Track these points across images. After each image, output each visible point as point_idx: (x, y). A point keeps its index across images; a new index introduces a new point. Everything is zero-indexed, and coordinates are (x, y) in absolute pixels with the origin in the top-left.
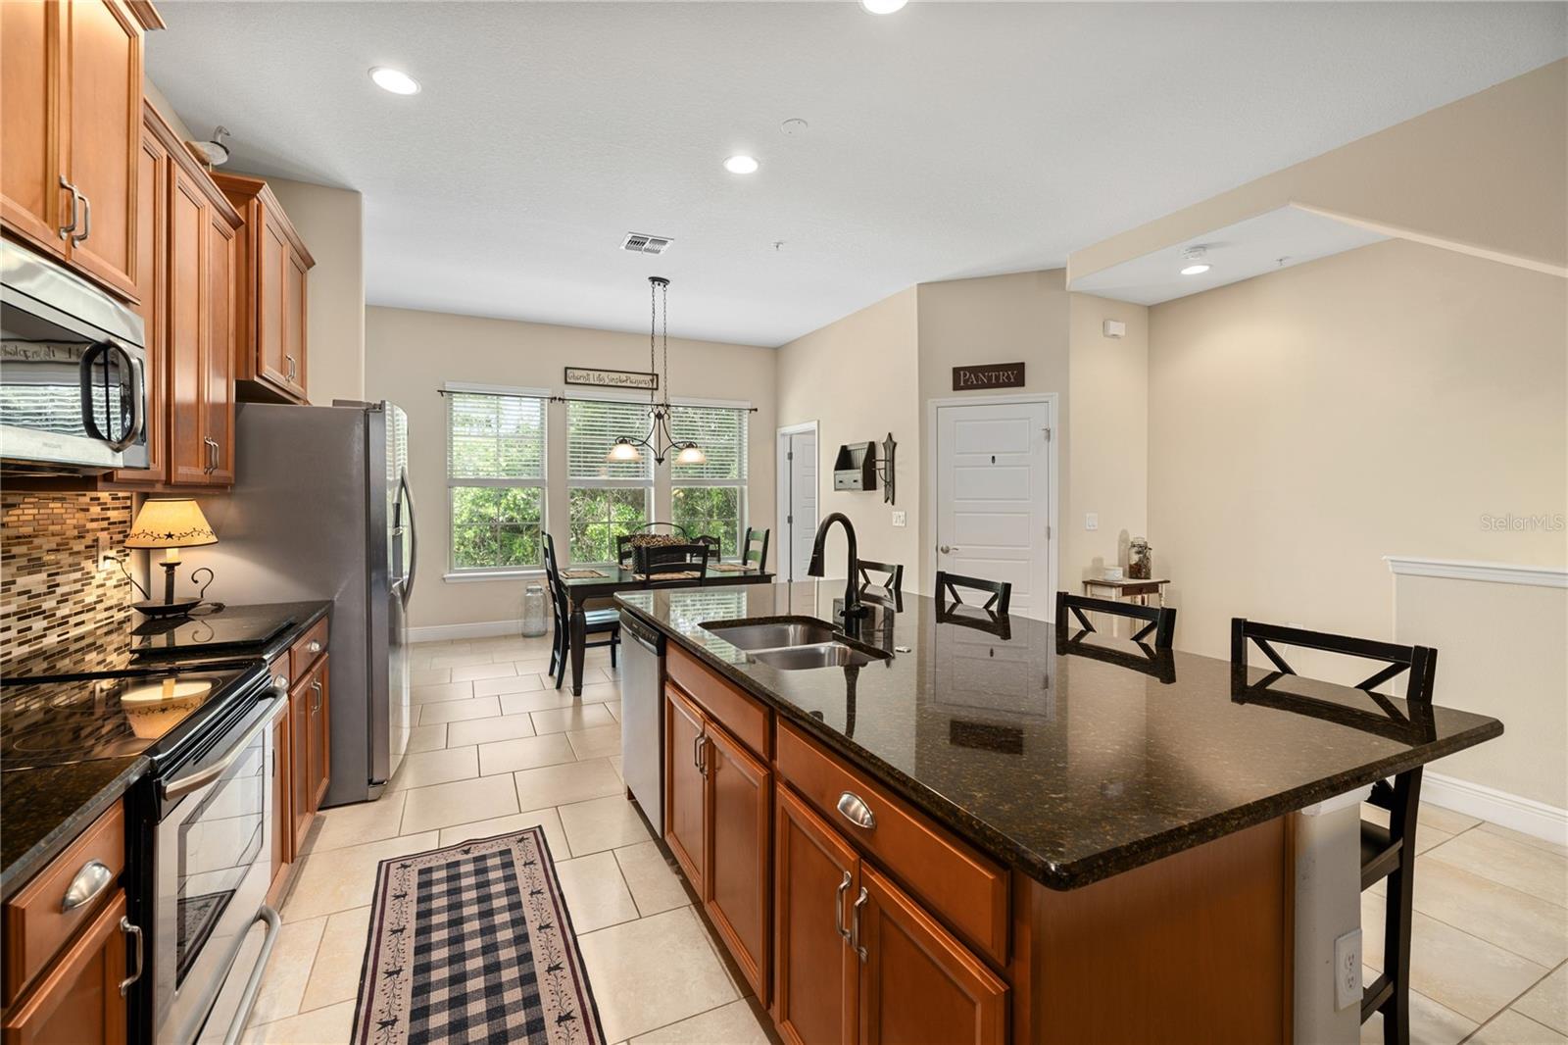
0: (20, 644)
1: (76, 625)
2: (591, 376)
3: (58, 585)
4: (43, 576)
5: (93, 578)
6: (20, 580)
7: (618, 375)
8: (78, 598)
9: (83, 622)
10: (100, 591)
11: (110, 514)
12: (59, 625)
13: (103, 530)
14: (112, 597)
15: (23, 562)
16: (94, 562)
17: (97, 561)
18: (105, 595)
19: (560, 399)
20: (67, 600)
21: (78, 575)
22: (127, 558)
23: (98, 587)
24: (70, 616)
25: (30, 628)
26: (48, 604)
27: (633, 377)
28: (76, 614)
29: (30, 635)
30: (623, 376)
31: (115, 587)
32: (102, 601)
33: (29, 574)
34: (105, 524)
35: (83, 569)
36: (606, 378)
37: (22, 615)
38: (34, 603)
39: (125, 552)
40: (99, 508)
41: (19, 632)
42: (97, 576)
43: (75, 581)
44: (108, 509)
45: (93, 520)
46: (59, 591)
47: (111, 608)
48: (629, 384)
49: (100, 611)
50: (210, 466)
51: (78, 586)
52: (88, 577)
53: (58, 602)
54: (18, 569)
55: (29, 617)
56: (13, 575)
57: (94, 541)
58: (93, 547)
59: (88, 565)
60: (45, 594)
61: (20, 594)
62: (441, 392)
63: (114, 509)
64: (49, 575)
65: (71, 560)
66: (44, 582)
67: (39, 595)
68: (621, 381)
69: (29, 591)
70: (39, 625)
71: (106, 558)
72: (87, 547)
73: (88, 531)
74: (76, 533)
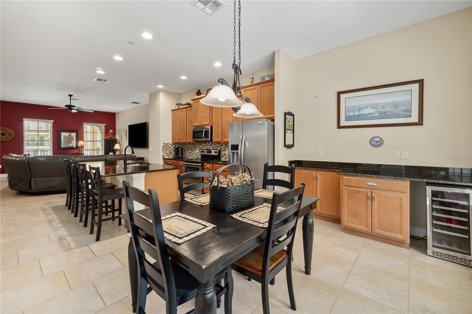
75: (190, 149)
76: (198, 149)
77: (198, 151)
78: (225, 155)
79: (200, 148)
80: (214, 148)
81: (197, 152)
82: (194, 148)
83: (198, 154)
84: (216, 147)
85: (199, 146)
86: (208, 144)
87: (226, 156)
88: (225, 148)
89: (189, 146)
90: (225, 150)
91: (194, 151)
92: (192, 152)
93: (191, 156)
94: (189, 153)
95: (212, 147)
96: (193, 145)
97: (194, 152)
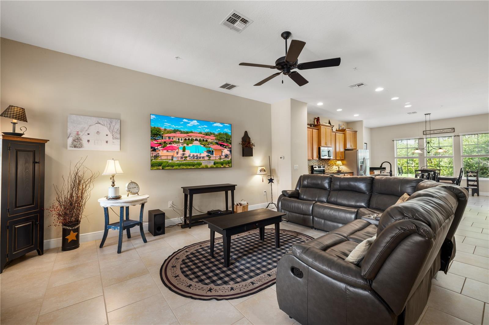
2: (431, 132)
7: (440, 130)
11: (334, 162)
19: (421, 139)
27: (445, 130)
30: (442, 130)
31: (336, 168)
36: (436, 132)
39: (336, 166)
47: (335, 171)
48: (443, 132)
50: (340, 158)
52: (333, 168)
62: (393, 141)
68: (441, 132)
70: (329, 170)
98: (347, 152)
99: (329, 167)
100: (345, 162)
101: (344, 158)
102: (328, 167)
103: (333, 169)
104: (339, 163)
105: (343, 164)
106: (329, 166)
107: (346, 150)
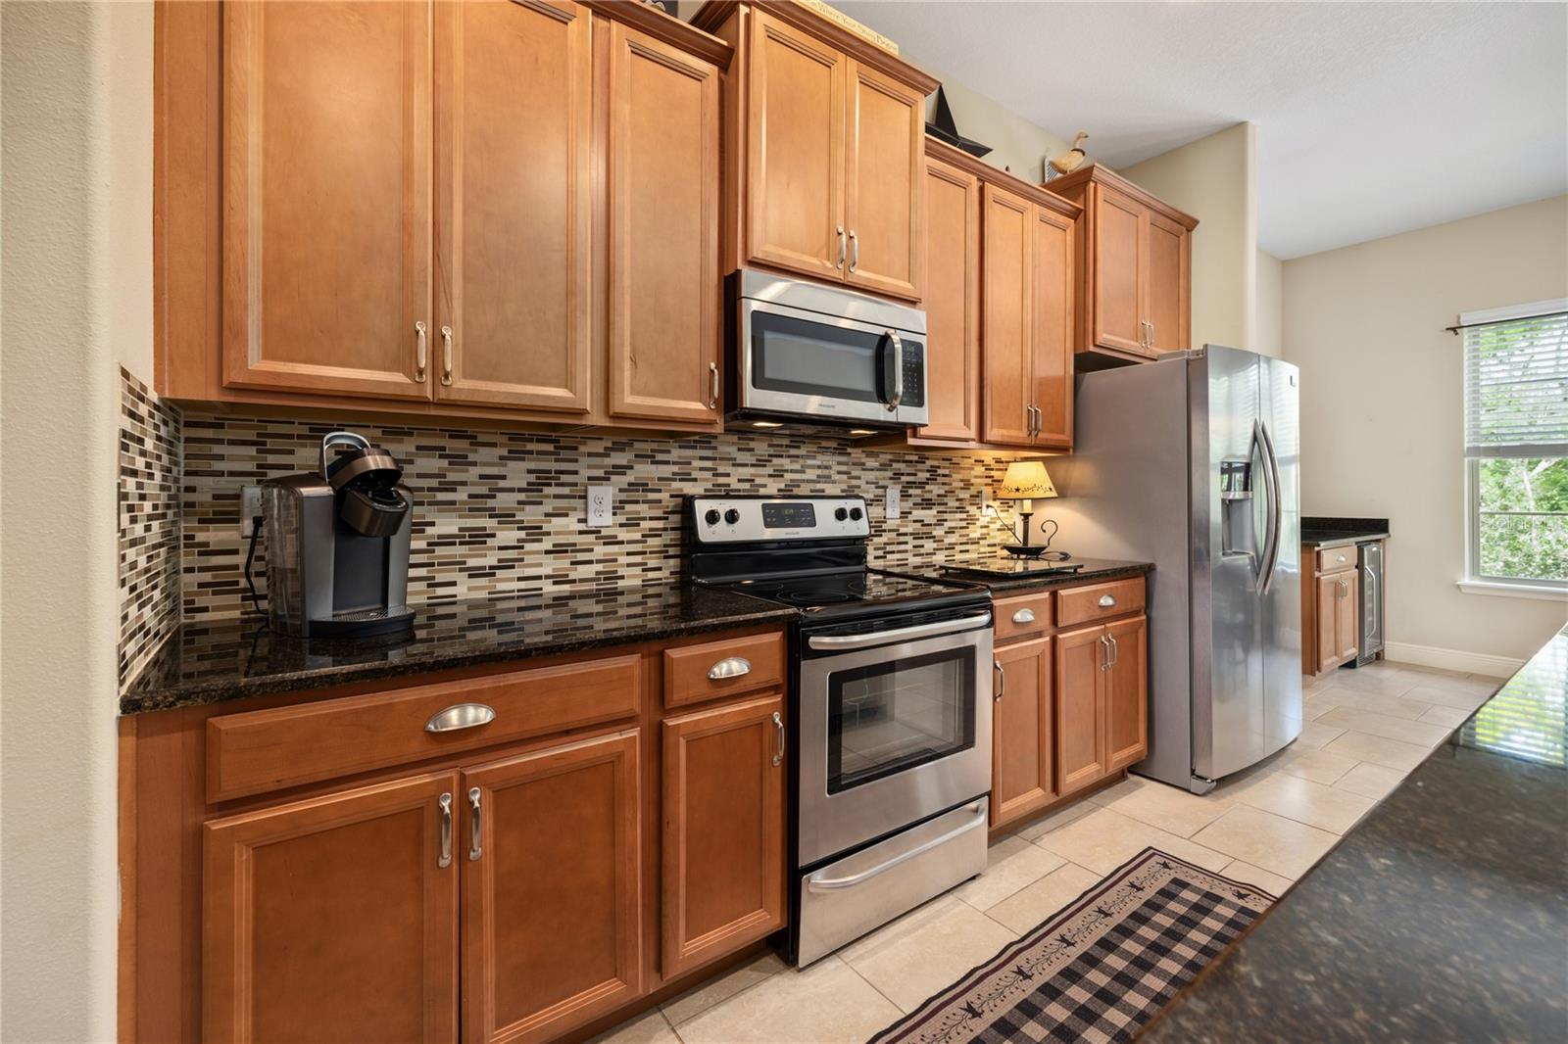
0: (915, 555)
1: (961, 552)
3: (946, 520)
4: (934, 512)
5: (978, 520)
6: (914, 512)
8: (964, 532)
9: (968, 551)
10: (985, 531)
11: (993, 473)
12: (946, 549)
13: (986, 485)
14: (995, 537)
15: (918, 500)
16: (979, 508)
17: (980, 508)
18: (988, 534)
20: (953, 532)
21: (964, 516)
22: (1010, 509)
23: (982, 527)
24: (956, 544)
25: (923, 546)
26: (938, 532)
28: (961, 544)
29: (922, 551)
31: (999, 530)
32: (985, 538)
33: (923, 509)
34: (989, 481)
35: (968, 512)
37: (916, 536)
38: (925, 529)
39: (1007, 503)
40: (983, 469)
41: (914, 547)
42: (982, 519)
43: (961, 520)
44: (992, 470)
45: (976, 477)
46: (947, 524)
47: (994, 545)
49: (983, 546)
50: (1033, 429)
51: (964, 524)
52: (971, 520)
53: (946, 533)
54: (914, 504)
55: (922, 538)
56: (911, 508)
57: (978, 492)
58: (977, 496)
59: (973, 510)
60: (935, 525)
61: (915, 521)
62: (1454, 329)
63: (997, 470)
64: (938, 512)
65: (957, 504)
66: (935, 516)
67: (930, 525)
69: (923, 521)
70: (929, 545)
71: (988, 506)
72: (971, 496)
73: (972, 485)
74: (962, 484)
75: (461, 495)
76: (604, 495)
77: (602, 517)
78: (879, 532)
79: (633, 486)
80: (796, 484)
81: (594, 521)
82: (533, 488)
83: (600, 551)
84: (811, 474)
85: (620, 470)
86: (732, 451)
87: (884, 539)
88: (881, 483)
89: (434, 464)
90: (878, 500)
91: (531, 515)
92: (509, 536)
93: (475, 573)
94: (446, 541)
95: (778, 474)
96: (517, 455)
97: (535, 533)
98: (1095, 379)
99: (929, 515)
100: (1080, 472)
101: (1066, 437)
102: (918, 514)
103: (975, 533)
104: (1029, 474)
105: (1063, 493)
106: (927, 504)
107: (1088, 362)
